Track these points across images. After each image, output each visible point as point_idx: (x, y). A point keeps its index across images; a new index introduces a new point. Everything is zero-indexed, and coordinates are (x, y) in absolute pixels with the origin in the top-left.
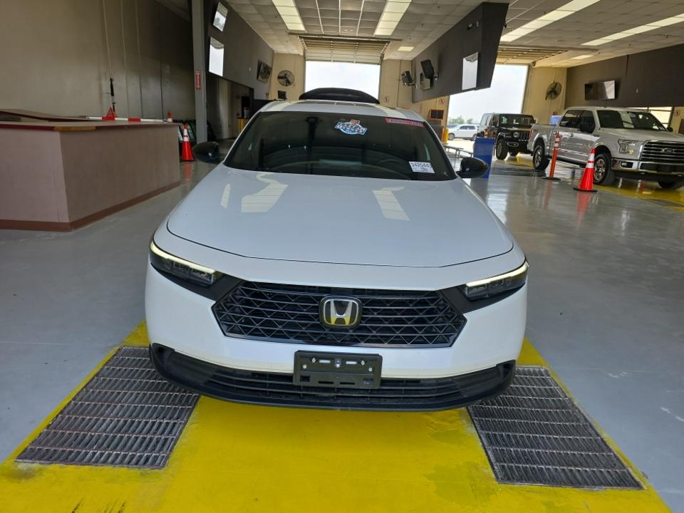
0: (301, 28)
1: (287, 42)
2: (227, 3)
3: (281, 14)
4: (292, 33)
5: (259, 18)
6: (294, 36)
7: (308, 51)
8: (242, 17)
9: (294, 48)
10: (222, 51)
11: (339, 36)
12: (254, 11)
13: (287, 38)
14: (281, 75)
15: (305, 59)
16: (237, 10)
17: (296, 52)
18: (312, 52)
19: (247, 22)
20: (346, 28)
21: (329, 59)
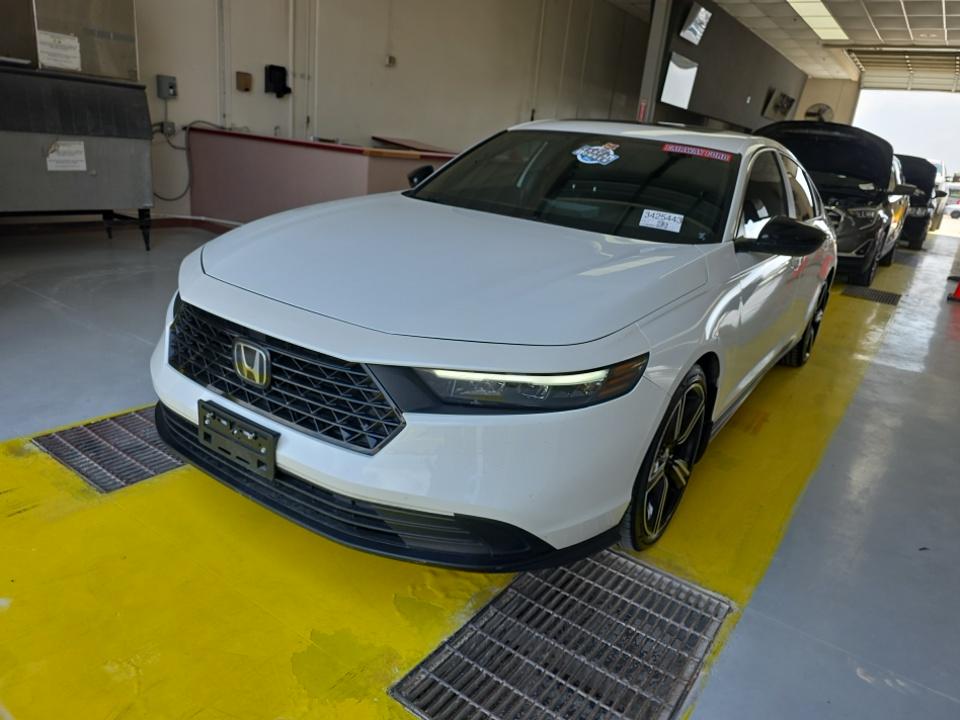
0: (840, 35)
1: (824, 59)
2: (716, 4)
3: (801, 14)
4: (829, 45)
5: (769, 24)
6: (835, 50)
7: (867, 73)
8: (743, 23)
9: (838, 68)
10: (692, 72)
11: (914, 46)
12: (758, 13)
13: (823, 53)
14: (812, 111)
15: (859, 85)
16: (733, 14)
17: (843, 75)
18: (873, 75)
19: (753, 31)
20: (922, 32)
21: (905, 86)
